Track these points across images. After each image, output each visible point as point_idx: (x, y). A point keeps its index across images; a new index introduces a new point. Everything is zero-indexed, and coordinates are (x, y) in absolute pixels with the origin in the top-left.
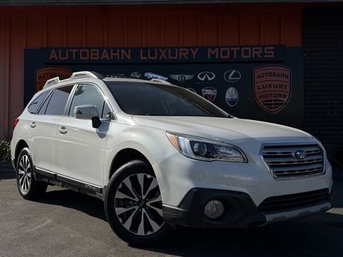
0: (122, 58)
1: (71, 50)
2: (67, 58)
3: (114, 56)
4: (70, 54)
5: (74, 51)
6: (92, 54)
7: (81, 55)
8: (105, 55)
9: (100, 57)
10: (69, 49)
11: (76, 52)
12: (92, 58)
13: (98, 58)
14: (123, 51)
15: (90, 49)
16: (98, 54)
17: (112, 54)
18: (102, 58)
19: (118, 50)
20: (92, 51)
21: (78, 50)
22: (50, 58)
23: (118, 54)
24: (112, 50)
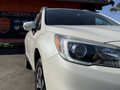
0: (28, 16)
1: (10, 12)
2: (8, 15)
3: (25, 15)
4: (10, 14)
5: (11, 13)
6: (17, 14)
7: (13, 14)
8: (22, 14)
9: (20, 15)
10: (9, 12)
11: (12, 13)
12: (17, 15)
13: (19, 15)
14: (28, 13)
15: (16, 12)
16: (19, 14)
17: (24, 14)
18: (21, 15)
19: (26, 13)
20: (17, 13)
21: (12, 12)
22: (2, 15)
23: (26, 14)
24: (24, 13)
